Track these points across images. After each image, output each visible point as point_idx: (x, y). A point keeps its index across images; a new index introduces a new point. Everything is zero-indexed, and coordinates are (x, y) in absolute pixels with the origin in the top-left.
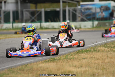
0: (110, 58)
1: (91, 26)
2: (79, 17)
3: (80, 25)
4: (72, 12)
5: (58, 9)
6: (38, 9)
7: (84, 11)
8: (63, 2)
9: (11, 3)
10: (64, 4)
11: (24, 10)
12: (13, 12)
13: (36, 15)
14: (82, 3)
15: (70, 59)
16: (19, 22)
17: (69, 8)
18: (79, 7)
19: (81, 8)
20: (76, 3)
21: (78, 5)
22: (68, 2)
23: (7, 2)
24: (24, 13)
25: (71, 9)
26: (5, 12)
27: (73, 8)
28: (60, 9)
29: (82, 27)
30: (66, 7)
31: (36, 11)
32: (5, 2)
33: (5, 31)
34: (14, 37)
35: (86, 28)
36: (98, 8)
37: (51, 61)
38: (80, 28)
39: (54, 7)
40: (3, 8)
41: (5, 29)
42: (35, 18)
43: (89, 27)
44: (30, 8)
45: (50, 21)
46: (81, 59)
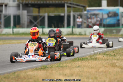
0: (105, 67)
2: (85, 23)
3: (85, 32)
5: (62, 14)
6: (41, 14)
8: (68, 7)
9: (12, 7)
10: (69, 8)
12: (14, 17)
13: (39, 20)
14: (88, 8)
15: (63, 67)
16: (20, 27)
17: (74, 13)
18: (86, 12)
19: (87, 14)
20: (82, 8)
21: (83, 10)
22: (73, 7)
23: (8, 6)
26: (5, 16)
27: (78, 13)
28: (65, 14)
29: (87, 33)
30: (70, 12)
31: (39, 15)
32: (6, 6)
33: (4, 37)
34: (13, 43)
36: (105, 14)
37: (42, 68)
38: (85, 35)
39: (59, 12)
40: (4, 12)
41: (4, 35)
42: (37, 23)
44: (32, 13)
45: (53, 26)
46: (74, 67)
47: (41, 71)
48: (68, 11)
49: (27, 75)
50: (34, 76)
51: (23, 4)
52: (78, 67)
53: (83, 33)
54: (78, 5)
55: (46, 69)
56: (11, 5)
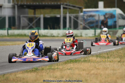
0: (97, 69)
1: (93, 35)
2: (81, 24)
3: (81, 33)
4: (74, 19)
5: (58, 16)
6: (37, 16)
7: (87, 18)
8: (64, 8)
9: (8, 8)
10: (65, 10)
11: (21, 16)
12: (9, 18)
13: (34, 22)
14: (84, 10)
15: (54, 69)
16: (15, 29)
17: (70, 15)
18: (82, 14)
19: (83, 15)
20: (78, 9)
21: (80, 12)
22: (69, 9)
23: (3, 7)
24: (21, 19)
25: (73, 16)
28: (61, 16)
29: (83, 35)
30: (66, 13)
31: (35, 17)
32: (1, 7)
34: (8, 45)
35: (87, 37)
36: (101, 15)
37: (33, 71)
38: (81, 36)
39: (54, 14)
42: (33, 25)
43: (91, 35)
44: (28, 14)
45: (49, 28)
46: (65, 69)
47: (32, 73)
48: (64, 12)
49: (17, 78)
50: (24, 79)
51: (19, 5)
52: (70, 69)
53: (79, 35)
54: (74, 7)
55: (37, 71)
56: (6, 6)
